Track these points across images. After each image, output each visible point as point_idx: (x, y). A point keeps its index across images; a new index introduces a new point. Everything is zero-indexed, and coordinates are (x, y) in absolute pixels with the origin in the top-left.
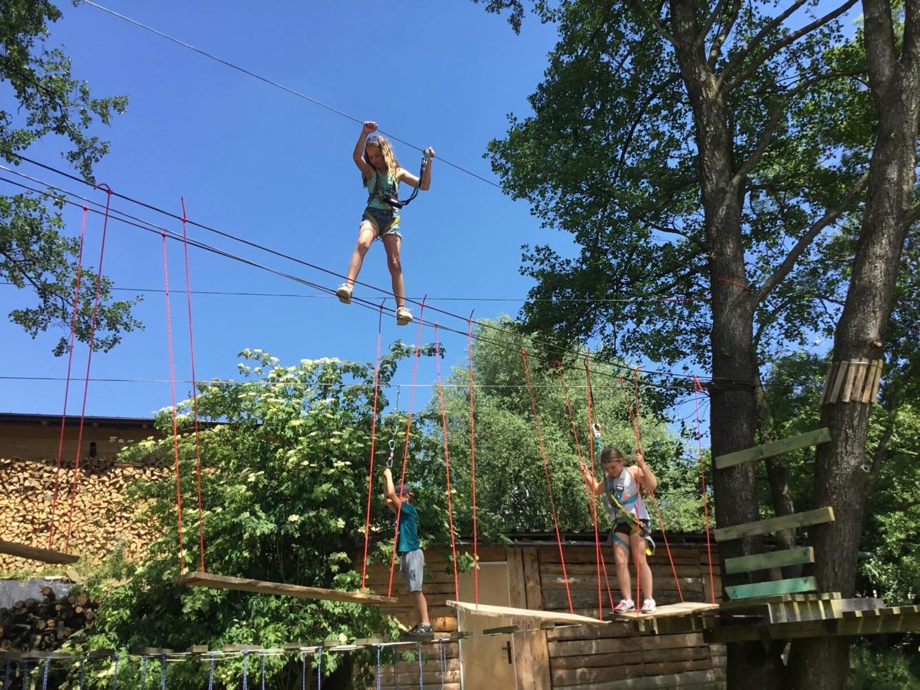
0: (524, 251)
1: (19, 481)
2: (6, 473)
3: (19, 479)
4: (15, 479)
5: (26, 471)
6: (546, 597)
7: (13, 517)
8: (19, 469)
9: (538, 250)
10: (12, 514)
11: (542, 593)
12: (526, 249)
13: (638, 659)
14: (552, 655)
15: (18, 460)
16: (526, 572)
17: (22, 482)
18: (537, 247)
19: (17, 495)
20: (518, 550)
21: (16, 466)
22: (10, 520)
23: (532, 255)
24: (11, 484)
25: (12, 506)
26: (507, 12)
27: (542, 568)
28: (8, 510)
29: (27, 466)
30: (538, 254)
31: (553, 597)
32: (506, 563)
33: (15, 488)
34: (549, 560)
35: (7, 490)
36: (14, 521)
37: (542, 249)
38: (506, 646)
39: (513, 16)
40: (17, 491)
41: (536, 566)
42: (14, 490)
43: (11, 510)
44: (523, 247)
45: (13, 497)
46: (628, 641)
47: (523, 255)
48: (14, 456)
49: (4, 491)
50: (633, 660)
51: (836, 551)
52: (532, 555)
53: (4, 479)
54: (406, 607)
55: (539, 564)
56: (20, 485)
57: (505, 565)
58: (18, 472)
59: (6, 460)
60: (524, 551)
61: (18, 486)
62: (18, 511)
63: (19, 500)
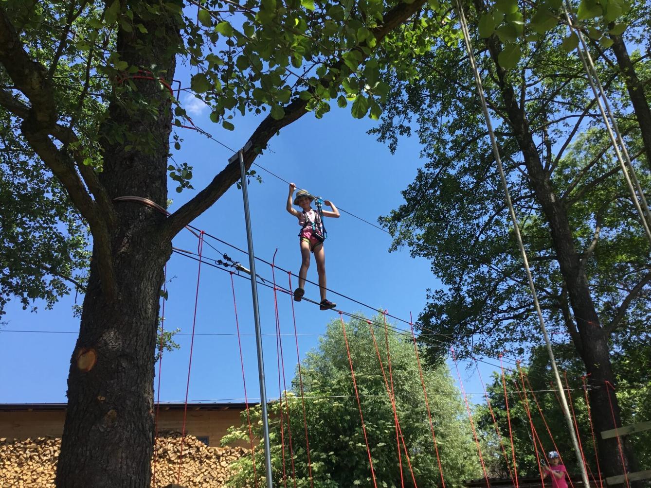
0: (428, 293)
1: (51, 453)
2: (41, 447)
3: (50, 451)
4: (48, 452)
5: (55, 445)
7: (47, 480)
8: (50, 444)
10: (46, 478)
12: (429, 291)
15: (50, 438)
17: (52, 454)
18: (436, 291)
19: (49, 463)
21: (48, 442)
22: (45, 482)
23: (434, 296)
24: (45, 455)
25: (46, 472)
26: (389, 142)
28: (43, 475)
29: (56, 441)
30: (437, 295)
33: (48, 458)
35: (42, 460)
36: (47, 483)
37: (439, 292)
39: (391, 144)
40: (49, 460)
42: (46, 460)
43: (46, 475)
44: (427, 290)
45: (47, 465)
47: (427, 295)
48: (47, 435)
49: (40, 461)
53: (40, 452)
56: (51, 456)
58: (50, 446)
59: (41, 438)
61: (49, 456)
62: (51, 475)
63: (50, 467)
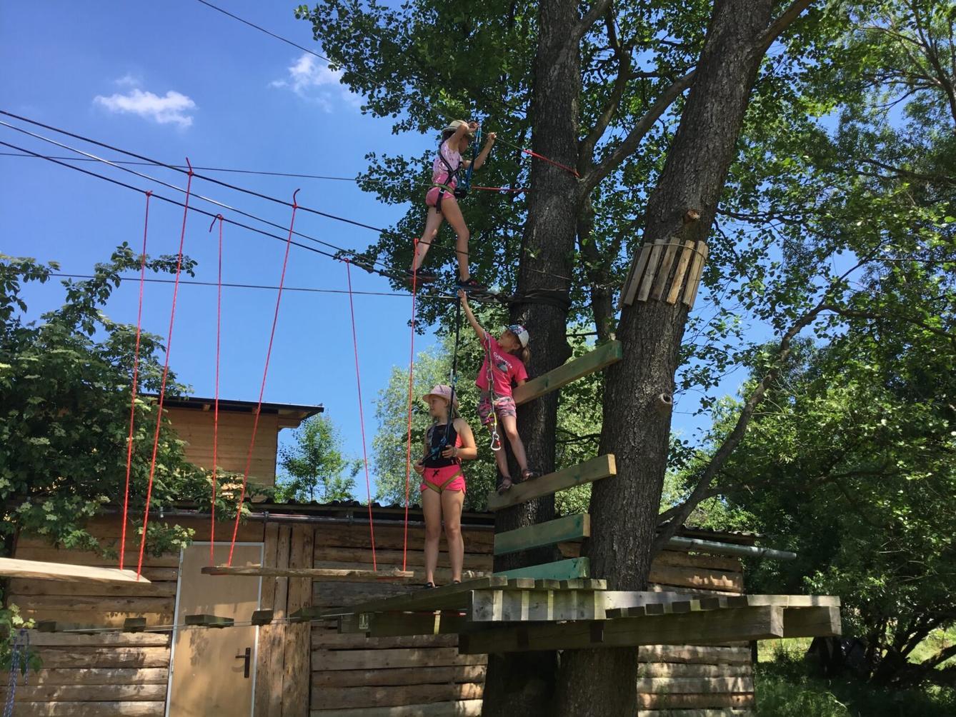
6: (316, 591)
9: (389, 162)
11: (312, 585)
13: (446, 677)
14: (315, 668)
16: (293, 557)
20: (285, 528)
27: (318, 553)
30: (389, 167)
31: (328, 592)
32: (262, 544)
34: (330, 543)
38: (243, 653)
41: (309, 549)
44: (367, 157)
46: (435, 652)
50: (438, 678)
51: (616, 519)
52: (305, 535)
54: (89, 596)
55: (314, 547)
57: (260, 547)
60: (294, 529)
